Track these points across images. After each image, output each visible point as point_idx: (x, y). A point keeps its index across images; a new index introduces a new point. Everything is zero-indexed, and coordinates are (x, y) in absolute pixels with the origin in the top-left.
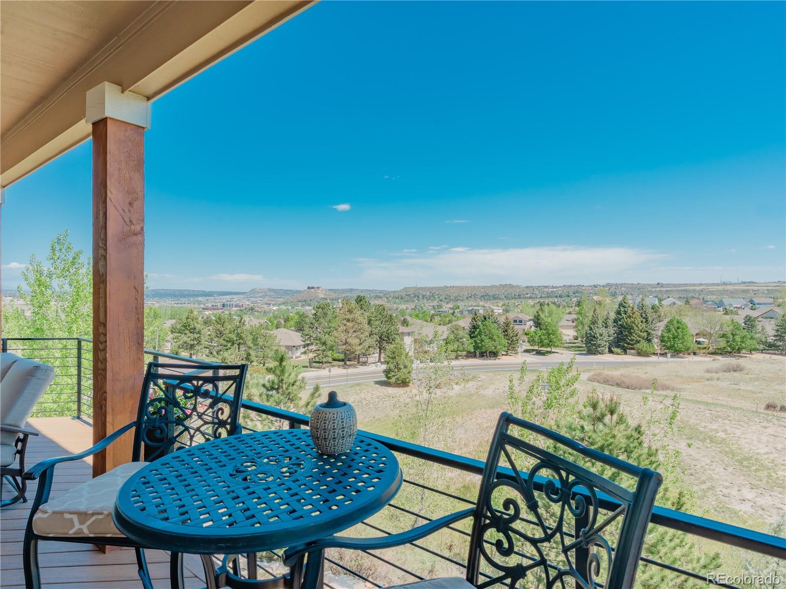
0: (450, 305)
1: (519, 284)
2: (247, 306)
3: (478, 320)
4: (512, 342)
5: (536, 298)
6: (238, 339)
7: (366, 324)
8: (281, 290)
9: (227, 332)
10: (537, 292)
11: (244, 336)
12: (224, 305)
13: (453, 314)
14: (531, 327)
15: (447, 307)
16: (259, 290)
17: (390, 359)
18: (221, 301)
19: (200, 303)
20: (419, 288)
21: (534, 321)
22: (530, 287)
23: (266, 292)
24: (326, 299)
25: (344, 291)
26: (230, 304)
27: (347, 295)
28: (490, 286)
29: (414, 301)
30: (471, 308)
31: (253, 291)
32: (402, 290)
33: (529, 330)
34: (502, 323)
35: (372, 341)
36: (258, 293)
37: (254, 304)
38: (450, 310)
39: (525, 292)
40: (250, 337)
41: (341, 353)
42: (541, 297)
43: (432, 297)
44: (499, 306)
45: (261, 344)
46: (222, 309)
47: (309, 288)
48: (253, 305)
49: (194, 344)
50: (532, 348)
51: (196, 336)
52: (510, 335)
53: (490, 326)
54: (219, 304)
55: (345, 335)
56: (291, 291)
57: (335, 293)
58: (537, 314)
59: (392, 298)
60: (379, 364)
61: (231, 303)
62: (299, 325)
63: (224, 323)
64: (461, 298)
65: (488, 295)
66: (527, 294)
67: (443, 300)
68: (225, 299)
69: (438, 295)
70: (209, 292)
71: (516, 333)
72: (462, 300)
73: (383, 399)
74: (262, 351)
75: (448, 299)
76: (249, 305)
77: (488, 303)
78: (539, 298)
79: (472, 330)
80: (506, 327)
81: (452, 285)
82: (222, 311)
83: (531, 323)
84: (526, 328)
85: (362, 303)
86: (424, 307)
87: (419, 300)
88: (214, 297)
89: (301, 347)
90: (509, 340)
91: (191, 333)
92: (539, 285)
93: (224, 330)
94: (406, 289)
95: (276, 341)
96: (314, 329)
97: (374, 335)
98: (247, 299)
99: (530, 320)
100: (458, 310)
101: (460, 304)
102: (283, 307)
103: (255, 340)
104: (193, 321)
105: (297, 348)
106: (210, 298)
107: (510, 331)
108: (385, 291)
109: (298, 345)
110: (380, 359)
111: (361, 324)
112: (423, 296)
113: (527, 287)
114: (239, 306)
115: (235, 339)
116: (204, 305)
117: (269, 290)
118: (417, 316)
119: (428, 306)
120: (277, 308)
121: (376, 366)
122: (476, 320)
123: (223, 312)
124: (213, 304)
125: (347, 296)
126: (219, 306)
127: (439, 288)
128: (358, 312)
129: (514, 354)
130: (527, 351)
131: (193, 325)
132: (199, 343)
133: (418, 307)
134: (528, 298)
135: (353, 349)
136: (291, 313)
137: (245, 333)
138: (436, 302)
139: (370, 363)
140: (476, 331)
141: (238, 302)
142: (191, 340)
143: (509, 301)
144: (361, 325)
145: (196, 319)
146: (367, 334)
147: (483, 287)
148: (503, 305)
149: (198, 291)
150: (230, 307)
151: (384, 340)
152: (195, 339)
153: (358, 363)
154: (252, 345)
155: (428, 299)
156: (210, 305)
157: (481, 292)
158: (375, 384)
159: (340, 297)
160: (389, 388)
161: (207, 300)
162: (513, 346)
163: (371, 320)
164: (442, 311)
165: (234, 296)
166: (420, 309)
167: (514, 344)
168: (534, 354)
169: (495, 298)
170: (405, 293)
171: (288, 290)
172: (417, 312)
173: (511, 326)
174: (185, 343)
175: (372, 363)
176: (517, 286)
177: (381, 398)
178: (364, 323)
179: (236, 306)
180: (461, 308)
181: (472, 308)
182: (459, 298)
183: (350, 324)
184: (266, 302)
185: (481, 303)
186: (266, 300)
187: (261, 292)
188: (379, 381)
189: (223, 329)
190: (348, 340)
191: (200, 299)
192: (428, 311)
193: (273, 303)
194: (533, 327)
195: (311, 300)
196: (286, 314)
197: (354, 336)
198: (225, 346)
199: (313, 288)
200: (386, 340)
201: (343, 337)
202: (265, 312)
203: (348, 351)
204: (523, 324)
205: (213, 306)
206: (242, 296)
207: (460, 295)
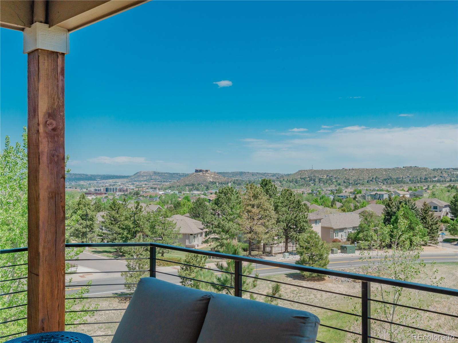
0: (350, 189)
1: (425, 167)
2: (131, 191)
3: (393, 206)
4: (431, 230)
5: (445, 181)
6: (135, 226)
7: (272, 210)
8: (167, 173)
9: (123, 218)
10: (445, 175)
11: (141, 223)
12: (107, 190)
13: (355, 198)
14: (447, 214)
15: (347, 192)
16: (144, 173)
17: (304, 250)
18: (104, 185)
19: (82, 187)
20: (315, 171)
21: (450, 208)
22: (437, 170)
23: (151, 176)
24: (215, 183)
25: (234, 174)
26: (113, 189)
27: (237, 178)
28: (394, 169)
29: (309, 185)
30: (374, 193)
31: (138, 175)
32: (296, 173)
33: (445, 217)
34: (420, 210)
35: (278, 229)
36: (143, 176)
37: (139, 188)
38: (351, 195)
39: (432, 175)
40: (147, 225)
41: (245, 242)
42: (451, 181)
43: (329, 181)
44: (404, 191)
45: (159, 232)
46: (105, 194)
47: (197, 171)
48: (137, 189)
49: (86, 232)
50: (453, 237)
51: (89, 223)
52: (429, 222)
53: (408, 213)
54: (102, 188)
55: (250, 223)
56: (177, 174)
57: (225, 177)
58: (454, 199)
59: (286, 182)
60: (286, 254)
61: (114, 187)
62: (194, 211)
63: (119, 209)
64: (361, 182)
65: (391, 178)
66: (435, 177)
67: (342, 184)
68: (108, 183)
69: (335, 178)
70: (92, 175)
71: (435, 221)
72: (363, 184)
73: (298, 295)
74: (160, 240)
75: (347, 183)
76: (133, 189)
77: (392, 187)
78: (448, 181)
79: (387, 217)
80: (424, 214)
81: (351, 168)
82: (106, 195)
83: (448, 209)
84: (442, 214)
85: (267, 187)
86: (321, 192)
87: (315, 185)
88: (96, 180)
89: (199, 235)
90: (428, 228)
91: (83, 219)
92: (448, 168)
93: (119, 217)
94: (300, 172)
95: (176, 229)
96: (216, 216)
97: (282, 223)
98: (131, 183)
99: (446, 206)
100: (360, 195)
101: (360, 188)
102: (169, 191)
103: (153, 227)
104: (85, 206)
105: (194, 237)
106: (92, 182)
107: (428, 219)
108: (278, 174)
109: (195, 233)
110: (286, 248)
111: (267, 210)
112: (320, 180)
113: (434, 170)
114: (124, 191)
115: (132, 226)
116: (87, 189)
117: (155, 173)
118: (316, 201)
119: (326, 190)
120: (163, 192)
121: (284, 257)
122: (391, 206)
123: (107, 197)
124: (96, 188)
125: (237, 180)
126: (102, 190)
127: (337, 171)
128: (263, 198)
129: (433, 244)
130: (447, 241)
131: (85, 212)
132: (92, 230)
133: (315, 192)
134: (435, 181)
135: (259, 237)
136: (179, 198)
137: (142, 220)
138: (333, 186)
139: (276, 254)
140: (391, 218)
141: (121, 187)
142: (83, 228)
143: (415, 185)
144: (268, 212)
145: (88, 205)
146: (274, 221)
147: (386, 170)
148: (410, 189)
149: (80, 174)
150: (113, 191)
151: (291, 228)
152: (87, 226)
153: (263, 253)
154: (149, 233)
155: (325, 182)
156: (92, 189)
157: (382, 175)
158: (287, 277)
159: (230, 180)
160: (303, 282)
161: (90, 184)
162: (433, 235)
163: (277, 206)
164: (342, 196)
165: (117, 180)
166: (318, 193)
167: (433, 233)
168: (455, 245)
169: (399, 181)
170: (299, 177)
171: (174, 174)
172: (315, 197)
173: (430, 213)
174: (77, 230)
175: (279, 253)
176: (423, 169)
177: (295, 292)
178: (271, 209)
179: (120, 190)
180: (363, 193)
181: (376, 192)
182: (359, 181)
183: (255, 210)
184: (152, 186)
185: (384, 187)
186: (151, 184)
187: (146, 175)
188: (291, 274)
189: (117, 216)
190: (254, 228)
191: (82, 183)
192: (326, 196)
193: (159, 186)
194: (449, 213)
195: (198, 185)
196: (174, 200)
197: (260, 223)
198: (120, 234)
199: (201, 171)
200: (294, 229)
201: (247, 224)
202: (150, 197)
203: (253, 239)
204: (438, 210)
205: (96, 190)
206: (125, 180)
207: (360, 178)
